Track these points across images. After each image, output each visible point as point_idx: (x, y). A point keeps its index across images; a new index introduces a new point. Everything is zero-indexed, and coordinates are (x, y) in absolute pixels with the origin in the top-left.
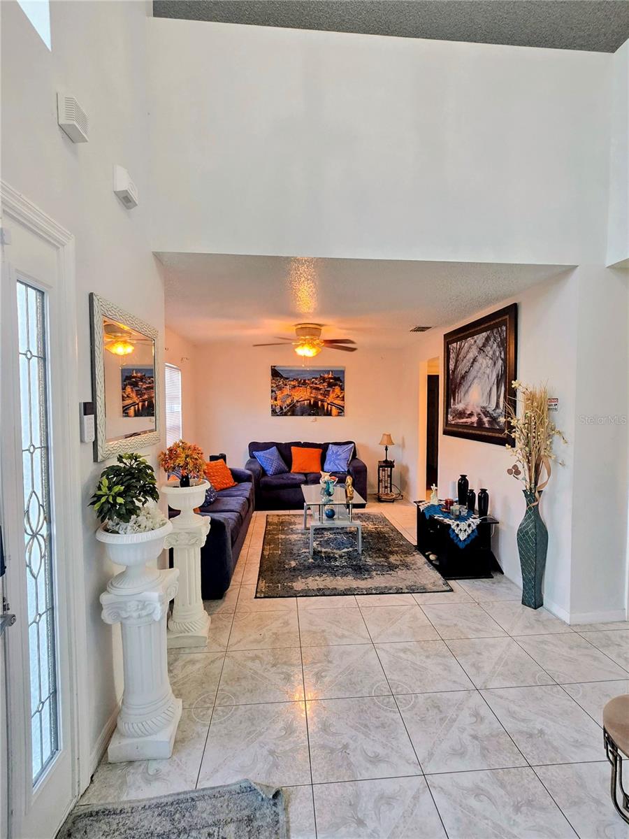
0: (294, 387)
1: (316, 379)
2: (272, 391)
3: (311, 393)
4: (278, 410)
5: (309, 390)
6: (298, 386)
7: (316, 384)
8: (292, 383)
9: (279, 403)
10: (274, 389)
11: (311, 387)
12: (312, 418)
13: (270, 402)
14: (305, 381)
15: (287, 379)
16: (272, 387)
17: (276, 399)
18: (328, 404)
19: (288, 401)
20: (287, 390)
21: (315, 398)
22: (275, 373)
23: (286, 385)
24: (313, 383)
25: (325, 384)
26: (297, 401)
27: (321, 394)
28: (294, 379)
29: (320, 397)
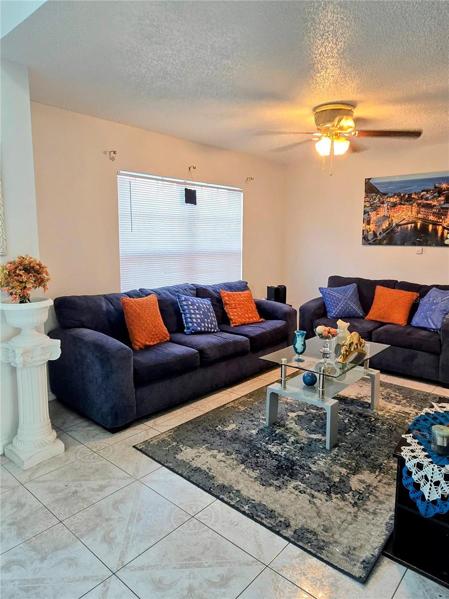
0: (394, 205)
1: (427, 191)
2: (365, 212)
3: (418, 213)
4: (370, 238)
5: (415, 209)
6: (401, 204)
7: (427, 199)
8: (392, 200)
9: (372, 227)
10: (368, 209)
11: (419, 205)
12: (418, 248)
13: (361, 226)
14: (410, 195)
15: (385, 194)
16: (365, 206)
17: (369, 223)
18: (444, 228)
19: (385, 225)
20: (383, 211)
21: (423, 219)
22: (370, 188)
23: (383, 203)
24: (422, 198)
25: (442, 198)
26: (398, 225)
27: (434, 213)
28: (395, 195)
29: (431, 218)
